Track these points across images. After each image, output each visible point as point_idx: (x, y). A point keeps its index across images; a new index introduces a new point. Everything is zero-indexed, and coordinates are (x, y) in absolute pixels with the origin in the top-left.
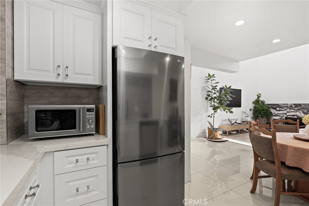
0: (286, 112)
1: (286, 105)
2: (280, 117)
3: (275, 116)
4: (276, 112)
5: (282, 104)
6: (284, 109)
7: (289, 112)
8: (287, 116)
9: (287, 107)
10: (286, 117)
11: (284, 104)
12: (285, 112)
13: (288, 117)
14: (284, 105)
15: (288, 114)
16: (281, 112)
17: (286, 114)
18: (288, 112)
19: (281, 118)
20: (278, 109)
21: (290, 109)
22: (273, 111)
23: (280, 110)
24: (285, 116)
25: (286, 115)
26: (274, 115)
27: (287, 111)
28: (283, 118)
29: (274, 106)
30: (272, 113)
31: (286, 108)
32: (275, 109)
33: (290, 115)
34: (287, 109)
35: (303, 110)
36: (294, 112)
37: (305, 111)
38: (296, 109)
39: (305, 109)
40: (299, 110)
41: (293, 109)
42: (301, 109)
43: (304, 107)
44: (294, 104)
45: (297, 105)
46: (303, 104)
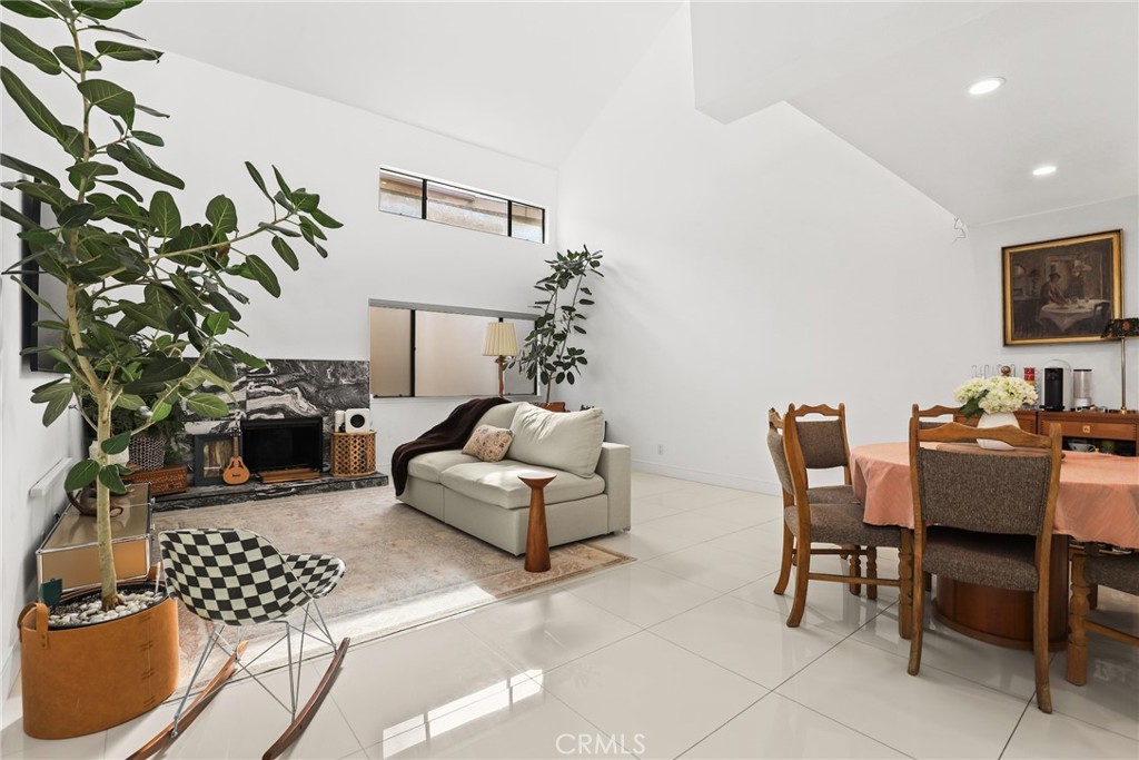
0: (243, 398)
2: (216, 423)
3: (195, 418)
6: (236, 383)
7: (254, 398)
8: (249, 414)
10: (242, 421)
12: (240, 396)
13: (253, 417)
15: (252, 404)
17: (243, 405)
18: (250, 396)
19: (224, 426)
21: (260, 381)
24: (239, 414)
25: (242, 413)
27: (248, 394)
28: (232, 424)
31: (244, 379)
33: (261, 411)
34: (246, 383)
35: (303, 383)
36: (273, 394)
37: (312, 389)
38: (280, 382)
39: (309, 382)
40: (291, 384)
41: (270, 384)
42: (296, 381)
43: (308, 372)
44: (274, 362)
45: (284, 366)
46: (304, 362)
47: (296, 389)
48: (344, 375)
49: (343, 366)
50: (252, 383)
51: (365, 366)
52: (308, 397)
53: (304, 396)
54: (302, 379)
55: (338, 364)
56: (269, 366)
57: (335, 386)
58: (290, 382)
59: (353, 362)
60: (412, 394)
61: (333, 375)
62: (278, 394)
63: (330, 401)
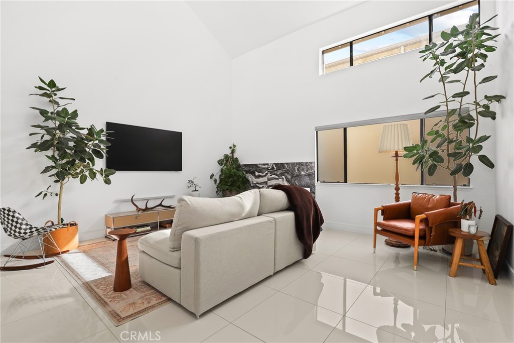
0: (266, 180)
1: (266, 166)
3: (253, 187)
4: (255, 181)
5: (262, 164)
6: (264, 174)
8: (268, 187)
9: (267, 168)
11: (264, 164)
12: (265, 179)
14: (264, 167)
16: (261, 180)
17: (266, 183)
18: (269, 180)
20: (257, 174)
21: (272, 173)
22: (250, 178)
23: (259, 176)
25: (266, 186)
26: (252, 185)
27: (268, 178)
29: (252, 168)
30: (250, 182)
31: (267, 172)
32: (253, 173)
34: (267, 174)
35: (286, 174)
36: (276, 179)
37: (289, 177)
38: (278, 173)
39: (288, 173)
40: (282, 174)
41: (275, 174)
42: (284, 173)
43: (288, 168)
44: (276, 164)
45: (280, 166)
46: (287, 164)
47: (284, 177)
48: (303, 170)
49: (302, 165)
50: (269, 174)
51: (313, 165)
52: (288, 181)
53: (286, 180)
54: (286, 172)
55: (300, 164)
56: (274, 166)
57: (299, 176)
58: (281, 173)
59: (307, 163)
60: (346, 181)
61: (298, 170)
62: (277, 179)
63: (297, 183)
